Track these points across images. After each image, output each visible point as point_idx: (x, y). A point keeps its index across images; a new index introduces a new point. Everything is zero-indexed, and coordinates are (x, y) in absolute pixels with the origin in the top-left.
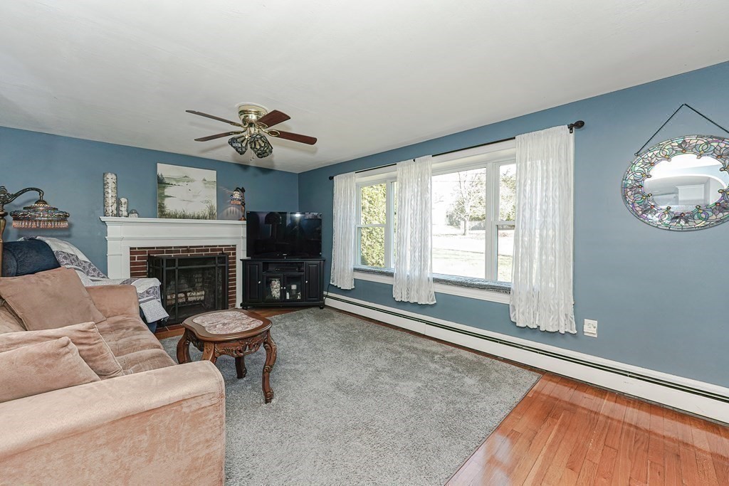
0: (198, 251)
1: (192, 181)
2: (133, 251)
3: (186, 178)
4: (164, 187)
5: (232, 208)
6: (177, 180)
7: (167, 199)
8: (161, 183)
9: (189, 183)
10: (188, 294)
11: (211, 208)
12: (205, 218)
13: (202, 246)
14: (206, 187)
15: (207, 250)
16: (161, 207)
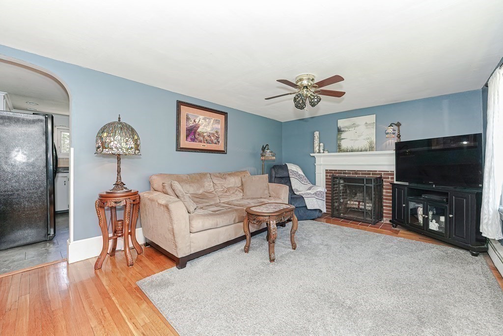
0: (362, 174)
1: (358, 126)
2: (327, 172)
3: (354, 125)
4: (341, 134)
5: (390, 141)
6: (348, 127)
7: (342, 141)
8: (339, 131)
9: (356, 128)
10: (361, 203)
11: (371, 143)
12: (366, 150)
13: (366, 171)
14: (367, 128)
15: (370, 174)
16: (339, 146)
